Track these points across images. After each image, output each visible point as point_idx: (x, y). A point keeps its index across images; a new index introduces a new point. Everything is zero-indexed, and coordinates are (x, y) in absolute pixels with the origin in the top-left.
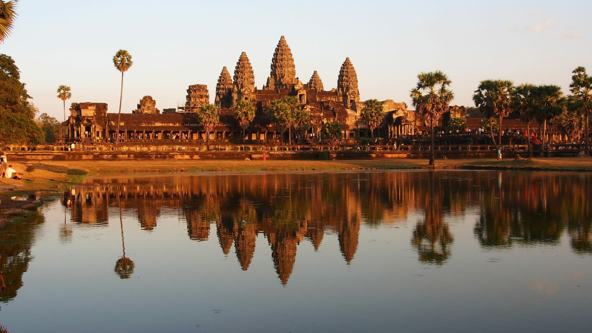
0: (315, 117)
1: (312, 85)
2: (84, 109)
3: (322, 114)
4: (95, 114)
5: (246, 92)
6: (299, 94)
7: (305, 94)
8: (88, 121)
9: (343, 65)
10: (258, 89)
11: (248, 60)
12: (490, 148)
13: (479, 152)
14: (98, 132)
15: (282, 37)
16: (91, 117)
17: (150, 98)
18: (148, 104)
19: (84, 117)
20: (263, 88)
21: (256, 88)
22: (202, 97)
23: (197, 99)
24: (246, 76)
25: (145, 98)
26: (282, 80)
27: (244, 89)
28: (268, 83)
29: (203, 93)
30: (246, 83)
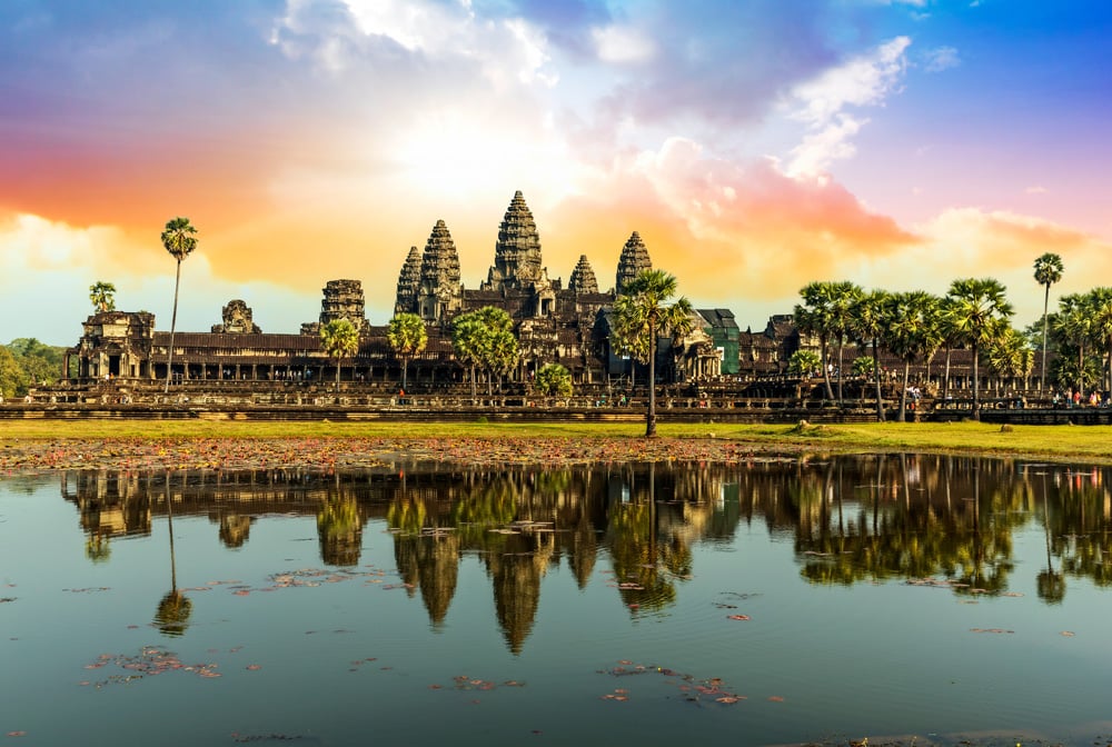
0: (540, 342)
1: (577, 282)
2: (108, 323)
3: (556, 338)
4: (130, 333)
5: (443, 295)
6: (541, 299)
7: (554, 298)
8: (116, 346)
9: (627, 245)
10: (466, 288)
11: (449, 235)
12: (807, 404)
13: (785, 413)
14: (133, 367)
15: (518, 194)
16: (120, 338)
17: (241, 303)
18: (238, 316)
19: (108, 338)
20: (482, 286)
21: (462, 286)
22: (349, 303)
23: (341, 306)
24: (443, 264)
25: (232, 304)
26: (515, 273)
27: (439, 289)
28: (490, 278)
29: (354, 297)
30: (443, 278)
